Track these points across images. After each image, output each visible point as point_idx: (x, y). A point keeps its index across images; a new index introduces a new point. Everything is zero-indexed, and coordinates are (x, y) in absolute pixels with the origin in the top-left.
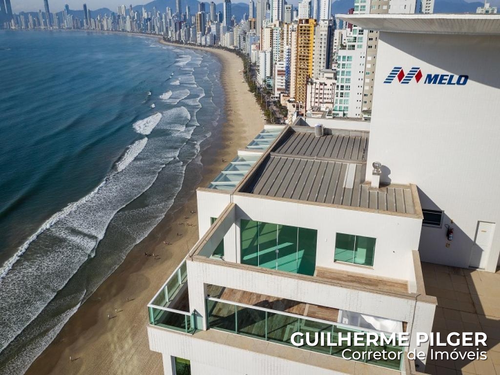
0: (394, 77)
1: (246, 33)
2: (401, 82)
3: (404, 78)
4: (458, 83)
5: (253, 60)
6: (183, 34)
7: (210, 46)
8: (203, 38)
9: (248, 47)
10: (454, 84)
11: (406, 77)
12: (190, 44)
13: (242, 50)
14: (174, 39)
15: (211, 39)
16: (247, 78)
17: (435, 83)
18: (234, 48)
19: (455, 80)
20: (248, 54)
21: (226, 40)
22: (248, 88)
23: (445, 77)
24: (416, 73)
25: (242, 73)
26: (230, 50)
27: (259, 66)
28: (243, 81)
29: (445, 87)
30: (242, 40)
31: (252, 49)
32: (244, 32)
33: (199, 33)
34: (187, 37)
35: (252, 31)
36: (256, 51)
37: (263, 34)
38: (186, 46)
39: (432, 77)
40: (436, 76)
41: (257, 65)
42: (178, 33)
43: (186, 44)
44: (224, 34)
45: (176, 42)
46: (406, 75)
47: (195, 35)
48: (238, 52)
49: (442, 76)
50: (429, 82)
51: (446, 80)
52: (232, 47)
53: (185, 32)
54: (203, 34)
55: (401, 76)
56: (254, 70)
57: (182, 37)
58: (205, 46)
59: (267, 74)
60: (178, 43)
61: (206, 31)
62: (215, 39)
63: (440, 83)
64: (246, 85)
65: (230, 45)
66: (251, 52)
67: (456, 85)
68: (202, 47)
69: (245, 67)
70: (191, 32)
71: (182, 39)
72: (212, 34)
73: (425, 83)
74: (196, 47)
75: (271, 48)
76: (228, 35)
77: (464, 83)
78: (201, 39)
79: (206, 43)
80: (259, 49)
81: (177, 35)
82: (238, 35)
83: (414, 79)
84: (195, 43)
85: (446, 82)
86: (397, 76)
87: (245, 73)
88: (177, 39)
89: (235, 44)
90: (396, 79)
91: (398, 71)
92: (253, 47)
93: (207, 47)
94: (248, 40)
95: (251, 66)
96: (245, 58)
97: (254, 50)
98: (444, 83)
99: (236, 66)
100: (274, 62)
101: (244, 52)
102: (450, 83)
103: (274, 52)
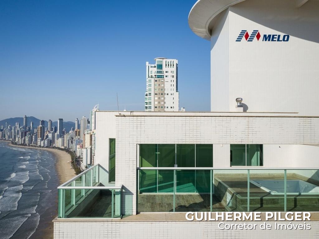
0: (242, 37)
1: (73, 138)
2: (247, 40)
3: (249, 38)
4: (284, 40)
5: (78, 155)
6: (27, 139)
7: (47, 147)
8: (42, 142)
9: (75, 147)
10: (281, 41)
11: (250, 37)
12: (32, 146)
13: (70, 149)
14: (20, 143)
15: (48, 143)
16: (73, 166)
17: (269, 40)
18: (64, 148)
19: (281, 38)
20: (74, 151)
21: (58, 143)
22: (75, 172)
23: (275, 37)
24: (257, 34)
25: (70, 163)
26: (62, 149)
27: (82, 158)
28: (71, 168)
29: (276, 43)
30: (70, 142)
31: (77, 148)
32: (72, 137)
33: (39, 139)
34: (30, 142)
35: (77, 137)
36: (80, 149)
37: (85, 138)
38: (29, 147)
39: (267, 37)
40: (270, 36)
41: (81, 157)
42: (23, 139)
43: (29, 146)
44: (58, 139)
45: (21, 144)
46: (250, 35)
47: (36, 140)
48: (67, 150)
49: (273, 36)
50: (266, 40)
51: (276, 38)
52: (63, 147)
53: (29, 138)
54: (42, 140)
55: (247, 36)
56: (78, 161)
57: (26, 141)
58: (43, 147)
59: (88, 162)
60: (23, 145)
61: (45, 137)
62: (51, 143)
63: (273, 40)
64: (73, 170)
65: (62, 146)
66: (76, 150)
67: (282, 41)
68: (41, 147)
69: (72, 159)
70: (33, 138)
71: (26, 143)
72: (49, 140)
73: (263, 40)
74: (37, 148)
75: (91, 146)
76: (60, 139)
77: (287, 40)
78: (40, 142)
79: (44, 145)
80: (82, 148)
81: (22, 140)
82: (67, 140)
83: (255, 38)
84: (36, 145)
85: (276, 39)
86: (244, 36)
87: (72, 163)
88: (22, 143)
89: (65, 145)
90: (244, 38)
91: (245, 33)
92: (78, 146)
93: (45, 147)
94: (74, 142)
95: (76, 158)
96: (72, 154)
97: (79, 148)
98: (275, 41)
99: (66, 159)
100: (93, 154)
101: (71, 150)
102: (278, 40)
103: (92, 148)
